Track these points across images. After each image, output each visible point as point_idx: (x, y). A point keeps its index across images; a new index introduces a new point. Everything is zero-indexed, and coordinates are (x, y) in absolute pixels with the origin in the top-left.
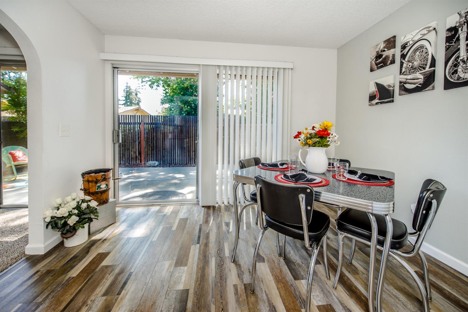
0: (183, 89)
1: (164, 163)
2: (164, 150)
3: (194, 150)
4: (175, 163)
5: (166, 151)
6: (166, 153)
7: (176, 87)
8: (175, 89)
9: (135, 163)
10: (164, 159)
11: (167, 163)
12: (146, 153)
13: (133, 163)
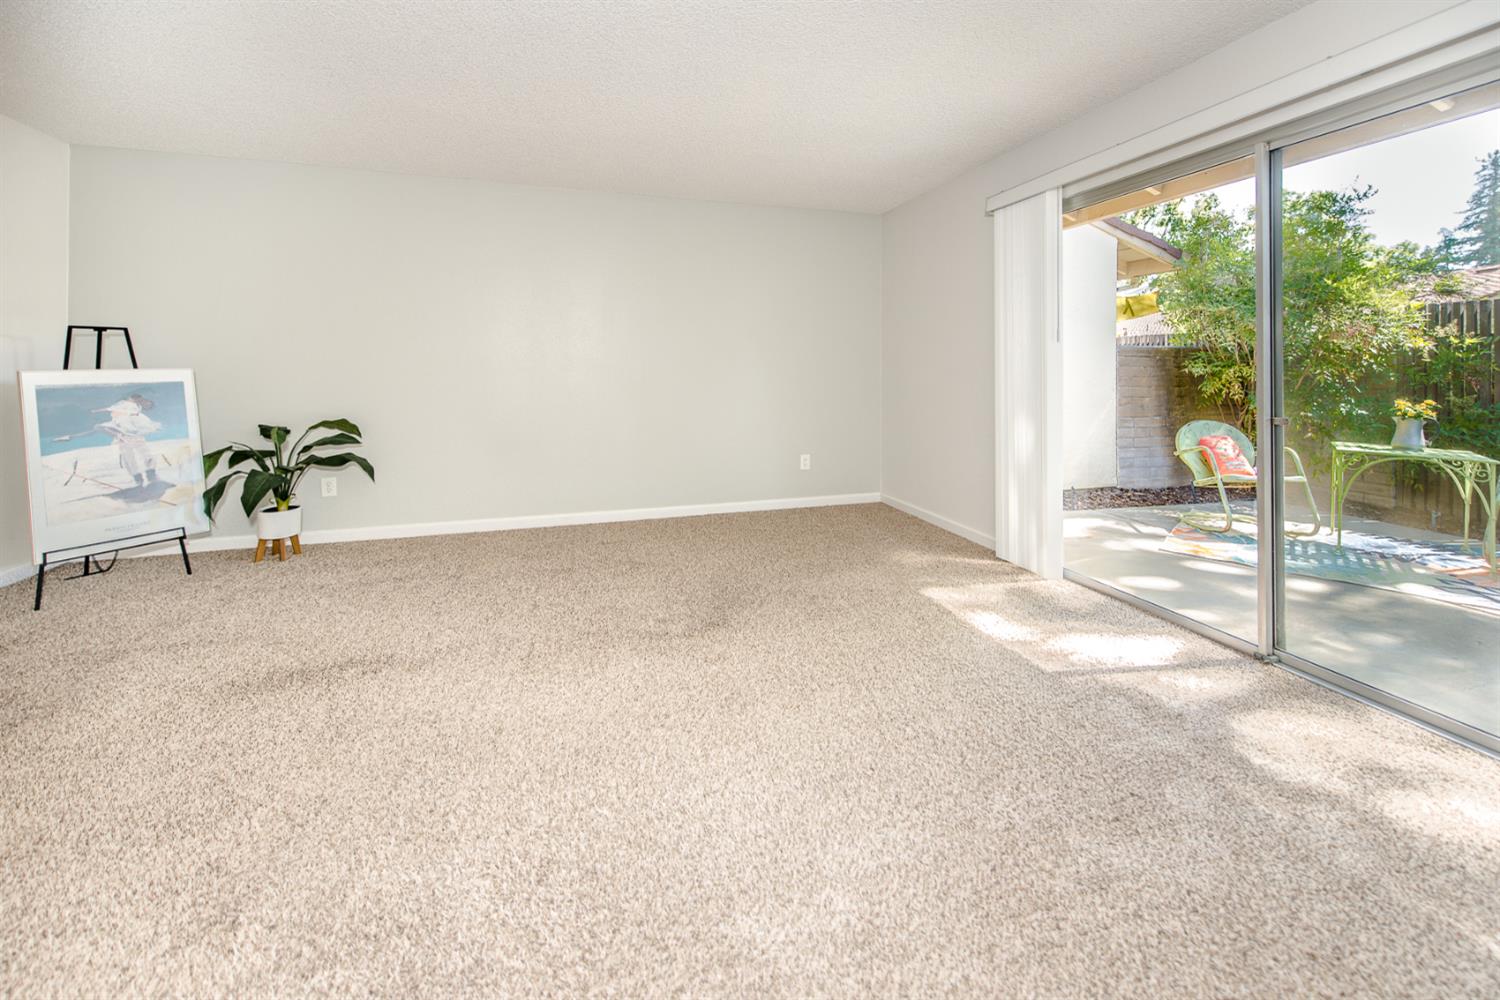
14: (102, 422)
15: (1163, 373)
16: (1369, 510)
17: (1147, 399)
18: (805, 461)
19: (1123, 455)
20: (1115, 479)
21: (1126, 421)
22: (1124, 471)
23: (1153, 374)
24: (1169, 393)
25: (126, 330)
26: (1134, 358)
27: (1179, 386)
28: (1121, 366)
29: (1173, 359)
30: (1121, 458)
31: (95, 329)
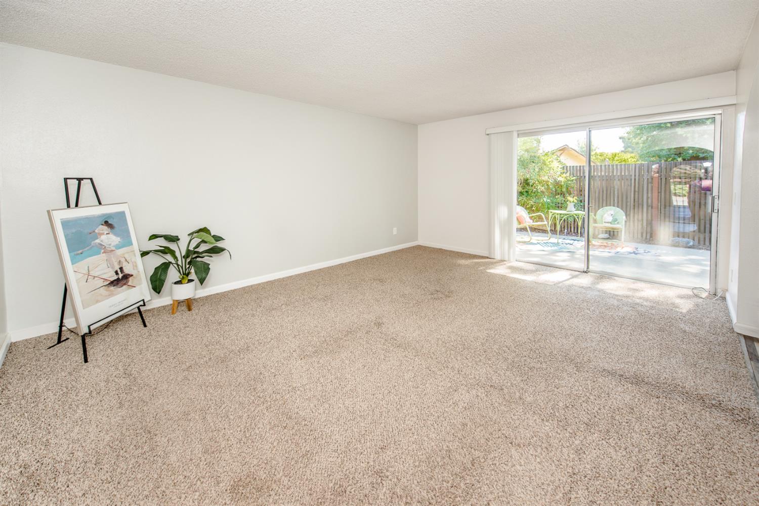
14: (94, 240)
16: (537, 231)
18: (395, 231)
25: (91, 179)
31: (77, 179)
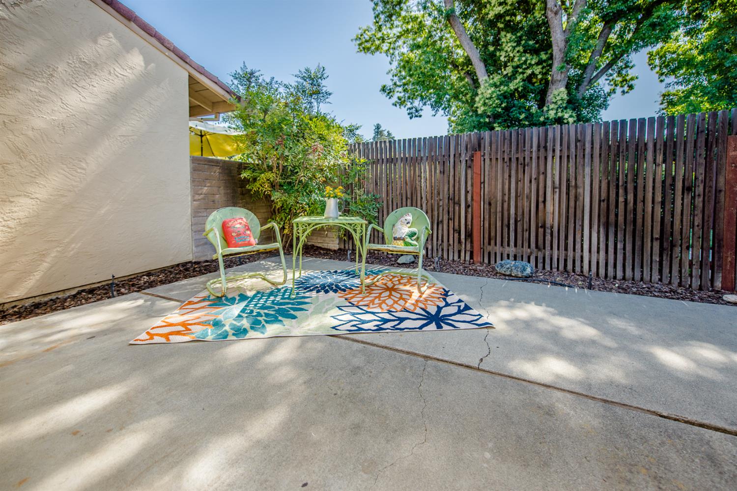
0: (505, 97)
1: (540, 265)
2: (541, 230)
3: (657, 235)
4: (578, 269)
5: (548, 231)
6: (548, 237)
7: (493, 92)
8: (490, 98)
9: (456, 258)
10: (540, 255)
11: (551, 268)
12: (487, 236)
13: (451, 258)
15: (230, 178)
17: (217, 196)
19: (198, 237)
20: (191, 255)
21: (199, 212)
22: (200, 249)
23: (221, 178)
24: (234, 192)
26: (206, 166)
27: (241, 187)
28: (194, 170)
29: (237, 170)
30: (196, 240)
